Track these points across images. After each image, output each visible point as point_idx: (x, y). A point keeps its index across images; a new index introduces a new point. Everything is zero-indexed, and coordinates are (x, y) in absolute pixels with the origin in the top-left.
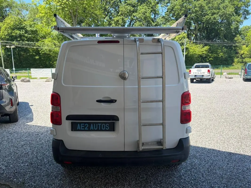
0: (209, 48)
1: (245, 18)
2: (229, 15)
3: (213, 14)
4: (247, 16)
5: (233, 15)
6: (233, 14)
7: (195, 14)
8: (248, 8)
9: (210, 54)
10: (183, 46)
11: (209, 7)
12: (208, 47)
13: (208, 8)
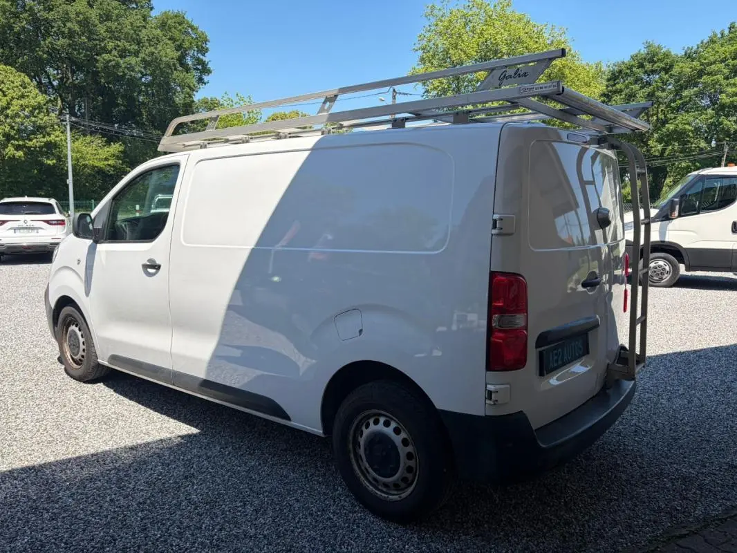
0: (121, 149)
1: (201, 80)
2: (168, 65)
3: (123, 53)
4: (204, 77)
5: (176, 69)
6: (174, 65)
7: (66, 41)
8: (204, 55)
9: (127, 167)
10: (39, 136)
11: (109, 30)
12: (120, 145)
13: (107, 31)
